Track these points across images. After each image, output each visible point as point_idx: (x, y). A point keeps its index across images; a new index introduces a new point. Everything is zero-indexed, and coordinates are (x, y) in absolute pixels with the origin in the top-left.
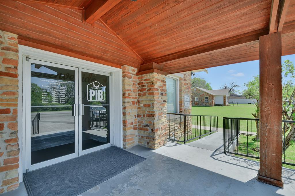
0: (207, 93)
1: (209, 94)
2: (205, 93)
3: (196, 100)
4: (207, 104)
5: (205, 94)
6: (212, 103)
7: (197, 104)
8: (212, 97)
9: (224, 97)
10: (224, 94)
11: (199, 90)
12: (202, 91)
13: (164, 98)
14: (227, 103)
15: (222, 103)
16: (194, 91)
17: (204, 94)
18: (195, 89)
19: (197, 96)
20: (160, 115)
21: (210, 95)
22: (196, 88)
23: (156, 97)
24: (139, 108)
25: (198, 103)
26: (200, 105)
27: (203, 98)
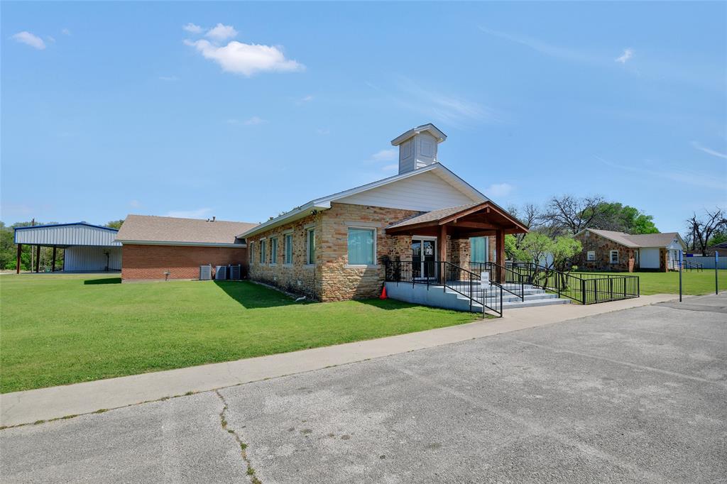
0: (616, 243)
1: (620, 245)
2: (612, 242)
3: (589, 259)
4: (616, 267)
5: (609, 244)
6: (628, 264)
7: (592, 267)
8: (628, 251)
9: (662, 252)
10: (661, 245)
11: (597, 236)
12: (605, 239)
13: (467, 253)
14: (669, 265)
15: (657, 265)
16: (585, 239)
17: (607, 245)
18: (587, 234)
19: (591, 249)
20: (464, 262)
21: (623, 246)
22: (590, 232)
23: (461, 252)
24: (452, 259)
25: (594, 264)
26: (600, 269)
27: (605, 254)
